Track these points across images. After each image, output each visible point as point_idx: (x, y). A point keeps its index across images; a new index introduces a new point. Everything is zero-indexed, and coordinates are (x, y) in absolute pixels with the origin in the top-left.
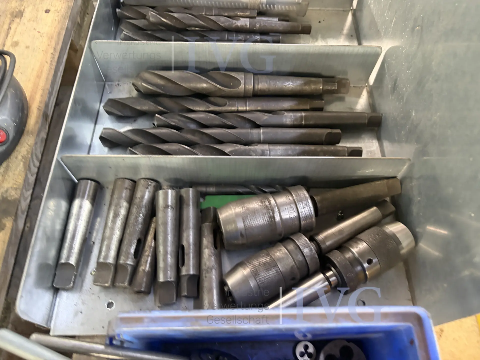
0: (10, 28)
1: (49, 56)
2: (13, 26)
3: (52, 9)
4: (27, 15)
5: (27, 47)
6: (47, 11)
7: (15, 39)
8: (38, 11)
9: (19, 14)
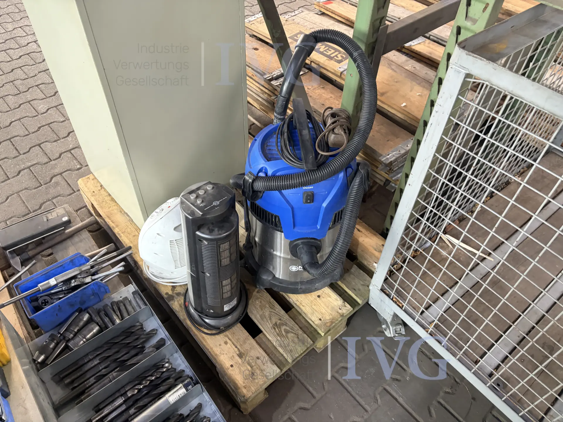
0: (236, 347)
1: (208, 348)
2: (236, 349)
3: (230, 368)
4: (237, 358)
5: (220, 345)
6: (232, 366)
7: (228, 344)
8: (236, 363)
9: (241, 355)
